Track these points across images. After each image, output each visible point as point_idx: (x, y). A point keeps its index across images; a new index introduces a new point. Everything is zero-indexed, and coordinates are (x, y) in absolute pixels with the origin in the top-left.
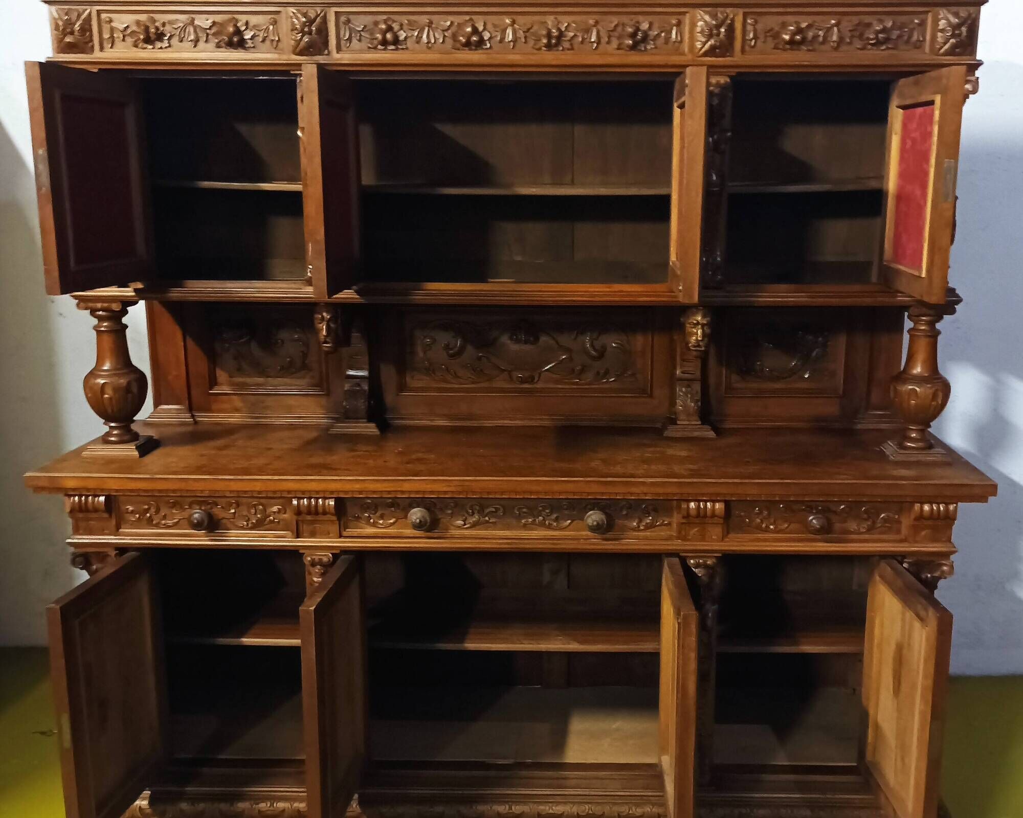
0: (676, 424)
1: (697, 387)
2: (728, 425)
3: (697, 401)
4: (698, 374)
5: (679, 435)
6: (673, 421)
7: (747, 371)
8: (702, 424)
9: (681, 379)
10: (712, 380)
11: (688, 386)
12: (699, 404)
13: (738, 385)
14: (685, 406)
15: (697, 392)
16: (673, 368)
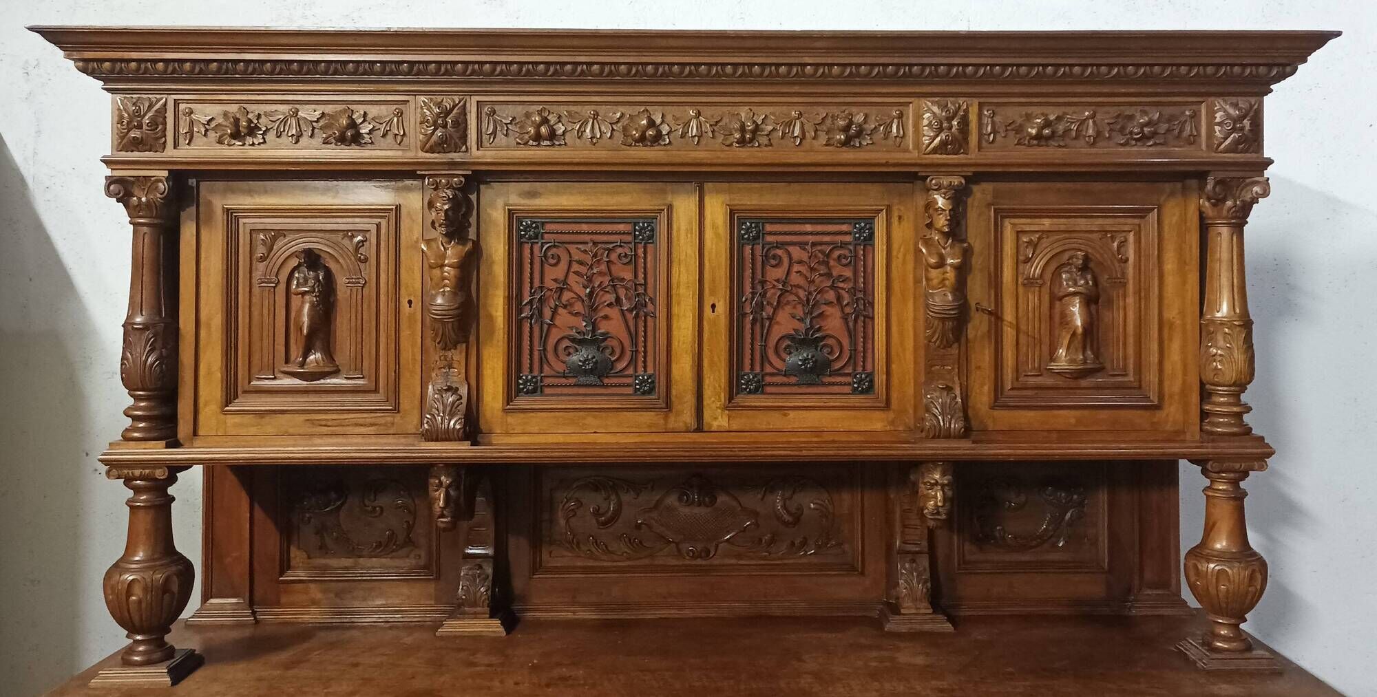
0: (900, 614)
1: (924, 562)
2: (964, 612)
3: (925, 582)
4: (925, 543)
7: (983, 539)
8: (934, 612)
9: (903, 552)
11: (913, 561)
12: (929, 585)
14: (911, 589)
15: (925, 570)
16: (892, 536)
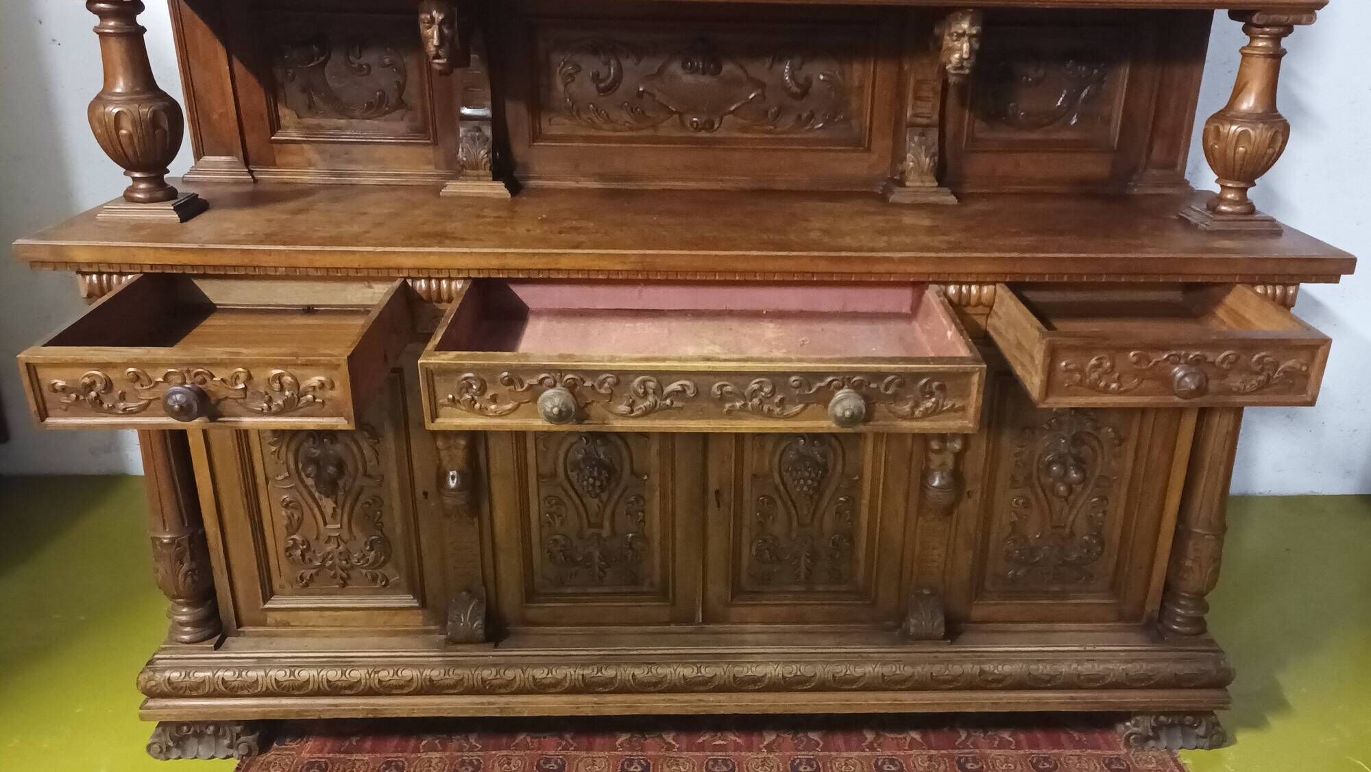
0: (904, 186)
1: (934, 135)
2: (968, 190)
3: (932, 156)
4: (936, 117)
5: (908, 200)
6: (901, 183)
7: (995, 115)
8: (939, 186)
9: (913, 125)
10: (950, 128)
11: (922, 135)
12: (936, 158)
14: (918, 163)
15: (934, 144)
16: (902, 110)
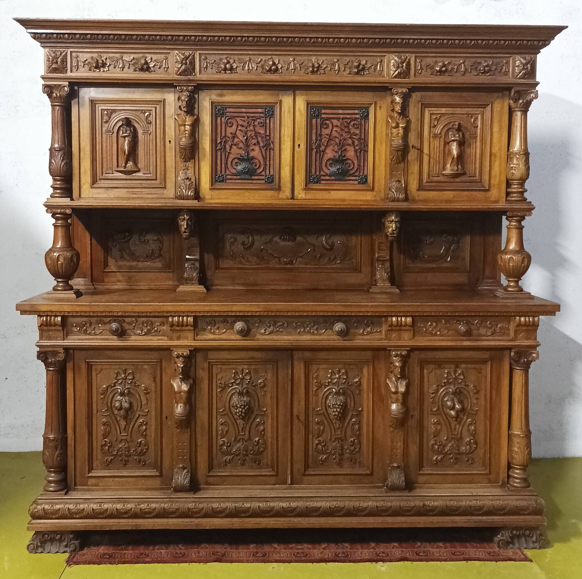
13: (410, 265)
